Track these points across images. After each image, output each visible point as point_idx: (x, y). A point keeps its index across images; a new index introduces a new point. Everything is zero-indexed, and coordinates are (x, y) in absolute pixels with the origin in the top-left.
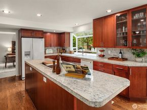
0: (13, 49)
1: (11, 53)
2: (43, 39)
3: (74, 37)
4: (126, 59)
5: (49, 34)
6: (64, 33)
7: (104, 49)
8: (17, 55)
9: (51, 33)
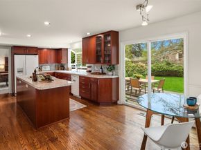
0: (6, 67)
1: (4, 71)
2: (37, 56)
3: (72, 53)
4: (105, 74)
5: (45, 50)
6: (60, 49)
7: (92, 65)
8: (10, 73)
9: (48, 49)
